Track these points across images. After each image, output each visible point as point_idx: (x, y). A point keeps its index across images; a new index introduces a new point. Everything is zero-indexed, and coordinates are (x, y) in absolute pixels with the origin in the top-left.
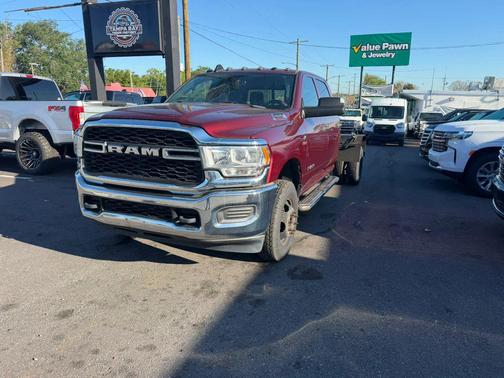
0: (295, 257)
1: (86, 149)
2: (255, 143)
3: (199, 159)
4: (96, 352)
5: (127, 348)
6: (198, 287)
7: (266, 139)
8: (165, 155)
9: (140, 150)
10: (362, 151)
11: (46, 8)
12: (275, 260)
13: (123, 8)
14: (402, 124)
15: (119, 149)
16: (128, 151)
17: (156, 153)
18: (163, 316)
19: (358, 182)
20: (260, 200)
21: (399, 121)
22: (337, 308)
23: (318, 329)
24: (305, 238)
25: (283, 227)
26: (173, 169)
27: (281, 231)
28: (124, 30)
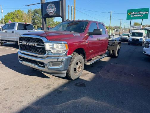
1: (20, 43)
2: (63, 43)
4: (6, 101)
5: (15, 101)
7: (67, 42)
9: (30, 44)
10: (118, 47)
12: (72, 80)
16: (27, 44)
19: (117, 57)
20: (63, 61)
21: (141, 37)
23: (73, 103)
24: (88, 73)
25: (75, 69)
26: (38, 50)
27: (74, 71)
28: (51, 10)
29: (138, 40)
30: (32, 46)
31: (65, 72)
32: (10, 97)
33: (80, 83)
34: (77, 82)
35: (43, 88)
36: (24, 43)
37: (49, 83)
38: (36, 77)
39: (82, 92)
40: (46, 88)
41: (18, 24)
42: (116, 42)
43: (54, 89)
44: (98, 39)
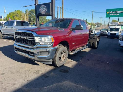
3: (34, 40)
4: (2, 83)
7: (53, 36)
9: (23, 37)
10: (98, 40)
11: (28, 6)
12: (58, 67)
14: (118, 33)
16: (21, 38)
19: (97, 48)
21: (117, 32)
23: (57, 86)
24: (71, 62)
25: (60, 58)
26: (30, 42)
27: (60, 59)
28: (43, 10)
29: (115, 34)
30: (25, 39)
31: (52, 60)
32: (5, 80)
33: (64, 69)
34: (62, 68)
35: (33, 73)
36: (18, 37)
37: (38, 69)
38: (28, 64)
39: (65, 77)
40: (36, 74)
41: (16, 21)
42: (95, 36)
43: (42, 74)
44: (80, 33)
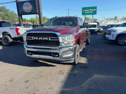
0: (80, 63)
1: (27, 39)
3: (58, 40)
4: (38, 90)
5: (46, 89)
6: (59, 72)
7: (74, 34)
8: (49, 39)
9: (43, 39)
11: (6, 3)
12: (76, 64)
13: (27, 2)
14: (96, 29)
15: (37, 38)
16: (39, 39)
17: (47, 39)
18: (52, 80)
19: (89, 44)
21: (95, 28)
22: (94, 75)
26: (51, 43)
27: (77, 57)
28: (27, 8)
29: (94, 30)
31: (74, 59)
39: (90, 72)
40: (61, 74)
